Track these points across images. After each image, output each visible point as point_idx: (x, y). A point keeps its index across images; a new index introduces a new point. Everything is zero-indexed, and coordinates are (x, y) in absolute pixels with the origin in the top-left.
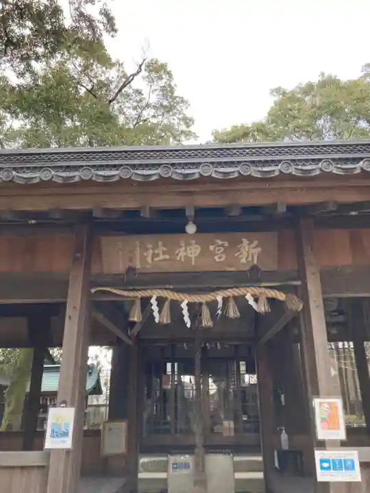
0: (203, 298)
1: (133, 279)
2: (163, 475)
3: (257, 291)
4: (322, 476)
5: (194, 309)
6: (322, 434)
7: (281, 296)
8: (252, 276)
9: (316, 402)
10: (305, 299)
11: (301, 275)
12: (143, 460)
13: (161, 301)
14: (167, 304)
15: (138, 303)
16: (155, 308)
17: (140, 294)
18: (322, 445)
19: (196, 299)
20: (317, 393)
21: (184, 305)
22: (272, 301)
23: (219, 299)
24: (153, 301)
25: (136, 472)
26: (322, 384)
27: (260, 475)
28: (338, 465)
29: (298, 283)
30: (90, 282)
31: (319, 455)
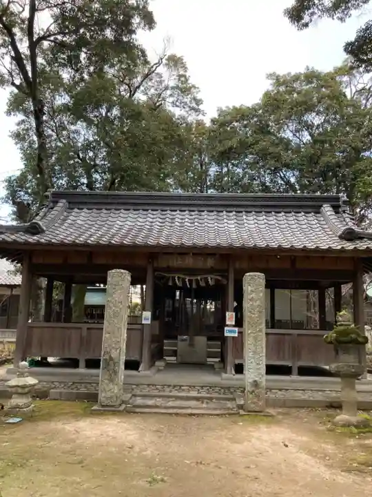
0: (193, 278)
1: (169, 269)
2: (176, 348)
3: (212, 276)
4: (226, 335)
5: (190, 281)
6: (228, 323)
7: (220, 278)
8: (211, 271)
9: (227, 313)
10: (228, 280)
11: (227, 271)
12: (165, 341)
13: (179, 278)
14: (180, 280)
15: (171, 279)
16: (177, 280)
17: (173, 275)
18: (227, 326)
19: (191, 278)
20: (228, 311)
21: (187, 280)
22: (217, 281)
23: (199, 278)
24: (176, 278)
25: (163, 346)
26: (230, 309)
27: (220, 350)
28: (230, 331)
29: (226, 274)
30: (155, 270)
31: (226, 328)
